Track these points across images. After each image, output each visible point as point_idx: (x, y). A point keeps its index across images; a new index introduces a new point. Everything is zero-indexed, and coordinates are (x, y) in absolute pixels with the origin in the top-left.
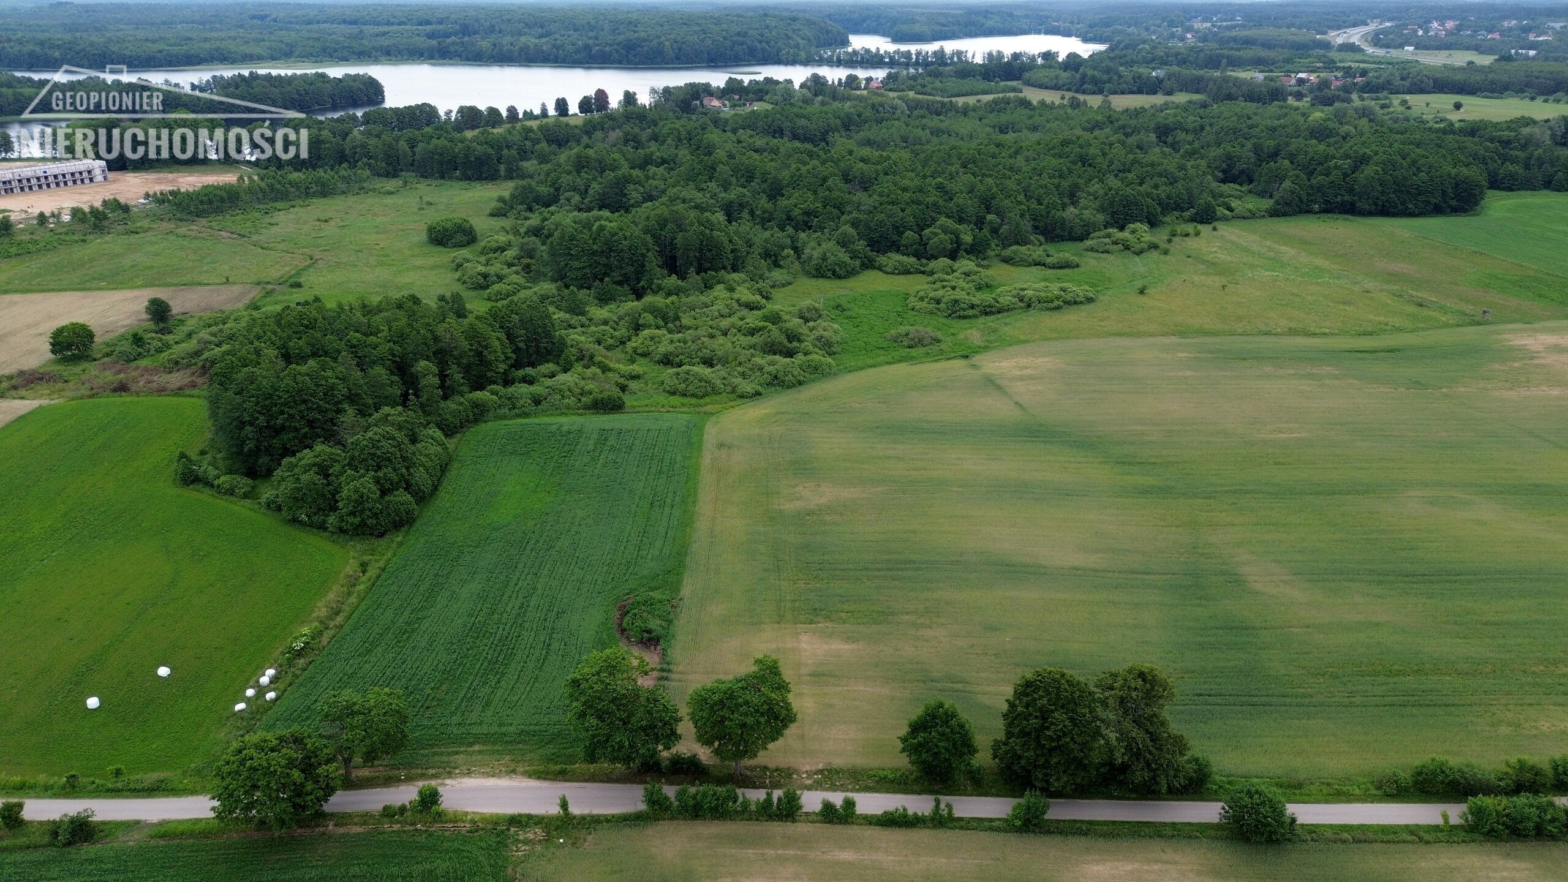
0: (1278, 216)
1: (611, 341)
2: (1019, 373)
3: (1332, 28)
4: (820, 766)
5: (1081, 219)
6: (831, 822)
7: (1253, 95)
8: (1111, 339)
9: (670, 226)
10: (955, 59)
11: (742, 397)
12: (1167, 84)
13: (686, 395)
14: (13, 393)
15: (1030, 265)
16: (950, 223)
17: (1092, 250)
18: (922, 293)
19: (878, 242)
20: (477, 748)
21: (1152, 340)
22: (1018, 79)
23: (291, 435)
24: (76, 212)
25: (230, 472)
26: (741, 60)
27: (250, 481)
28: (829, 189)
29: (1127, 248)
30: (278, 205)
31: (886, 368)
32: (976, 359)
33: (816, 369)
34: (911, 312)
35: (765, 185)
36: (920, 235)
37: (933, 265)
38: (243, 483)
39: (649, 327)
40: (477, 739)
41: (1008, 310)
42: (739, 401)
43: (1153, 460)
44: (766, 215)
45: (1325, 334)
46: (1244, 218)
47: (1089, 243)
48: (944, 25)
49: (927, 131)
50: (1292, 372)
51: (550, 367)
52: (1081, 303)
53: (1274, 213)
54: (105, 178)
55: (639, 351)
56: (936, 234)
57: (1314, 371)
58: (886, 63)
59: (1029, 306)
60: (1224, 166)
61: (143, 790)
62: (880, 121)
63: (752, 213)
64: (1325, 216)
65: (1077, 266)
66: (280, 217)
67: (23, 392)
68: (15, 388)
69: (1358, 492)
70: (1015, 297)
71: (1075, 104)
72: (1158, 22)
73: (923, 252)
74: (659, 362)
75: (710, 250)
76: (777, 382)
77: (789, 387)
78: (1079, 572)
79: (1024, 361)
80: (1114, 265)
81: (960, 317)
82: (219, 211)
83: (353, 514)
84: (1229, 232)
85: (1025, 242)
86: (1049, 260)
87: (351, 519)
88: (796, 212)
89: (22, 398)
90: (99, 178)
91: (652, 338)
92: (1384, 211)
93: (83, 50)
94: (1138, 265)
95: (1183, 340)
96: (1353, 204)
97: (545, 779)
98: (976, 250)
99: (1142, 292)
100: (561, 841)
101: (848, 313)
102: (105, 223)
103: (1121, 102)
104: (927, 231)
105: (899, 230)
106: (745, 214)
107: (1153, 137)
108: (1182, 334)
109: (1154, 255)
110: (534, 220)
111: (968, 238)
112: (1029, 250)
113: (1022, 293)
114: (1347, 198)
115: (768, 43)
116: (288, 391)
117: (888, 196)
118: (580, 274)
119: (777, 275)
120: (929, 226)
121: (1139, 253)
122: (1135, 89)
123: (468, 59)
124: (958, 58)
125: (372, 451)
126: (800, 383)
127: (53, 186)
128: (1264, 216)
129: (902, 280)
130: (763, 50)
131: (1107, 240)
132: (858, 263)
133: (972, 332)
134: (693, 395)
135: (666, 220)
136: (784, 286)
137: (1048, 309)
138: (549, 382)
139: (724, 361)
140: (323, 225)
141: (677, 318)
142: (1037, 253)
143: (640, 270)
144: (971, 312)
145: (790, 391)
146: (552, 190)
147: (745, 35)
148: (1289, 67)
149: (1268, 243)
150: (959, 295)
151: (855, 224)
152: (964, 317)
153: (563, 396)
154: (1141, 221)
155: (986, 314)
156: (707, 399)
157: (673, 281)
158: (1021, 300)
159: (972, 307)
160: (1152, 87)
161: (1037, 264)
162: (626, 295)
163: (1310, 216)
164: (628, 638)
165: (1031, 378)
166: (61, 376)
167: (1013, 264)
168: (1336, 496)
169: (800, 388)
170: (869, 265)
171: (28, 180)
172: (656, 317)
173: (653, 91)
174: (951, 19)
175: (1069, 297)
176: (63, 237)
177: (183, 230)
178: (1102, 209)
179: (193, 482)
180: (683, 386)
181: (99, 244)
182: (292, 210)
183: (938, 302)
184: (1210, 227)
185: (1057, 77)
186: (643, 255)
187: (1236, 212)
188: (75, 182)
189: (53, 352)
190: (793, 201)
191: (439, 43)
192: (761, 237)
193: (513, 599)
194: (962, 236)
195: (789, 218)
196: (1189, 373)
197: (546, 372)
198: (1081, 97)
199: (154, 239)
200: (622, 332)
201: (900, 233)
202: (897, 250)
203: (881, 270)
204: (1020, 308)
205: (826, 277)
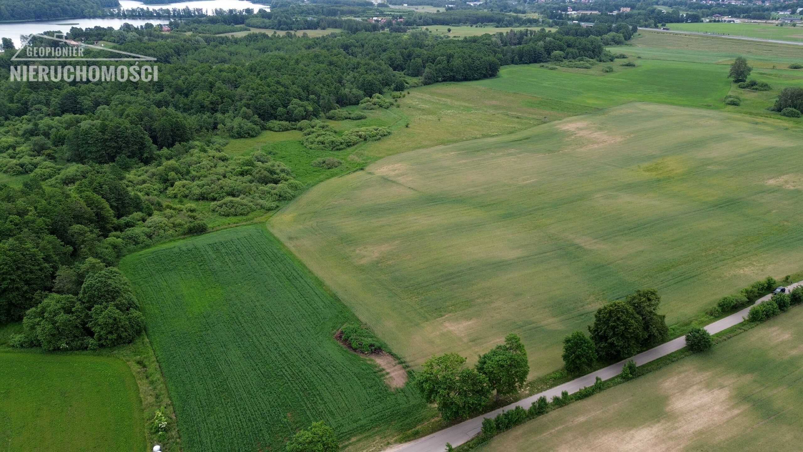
0: (427, 84)
2: (394, 173)
6: (561, 406)
7: (366, 28)
8: (417, 150)
10: (197, 13)
11: (269, 210)
13: (236, 215)
15: (343, 119)
17: (365, 109)
19: (263, 115)
21: (434, 148)
22: (242, 24)
28: (219, 88)
29: (381, 106)
31: (328, 181)
32: (367, 169)
36: (286, 109)
37: (299, 124)
39: (176, 180)
41: (357, 143)
42: (271, 213)
43: (492, 202)
44: (187, 107)
45: (497, 135)
47: (362, 105)
50: (501, 154)
51: (137, 215)
52: (387, 135)
55: (180, 195)
56: (296, 108)
57: (509, 152)
58: (155, 16)
59: (365, 140)
60: (391, 63)
65: (367, 117)
70: (356, 136)
71: (290, 36)
73: (291, 118)
74: (198, 200)
77: (290, 200)
78: (522, 259)
79: (390, 167)
80: (380, 115)
81: (337, 149)
84: (415, 93)
85: (334, 108)
86: (352, 116)
87: (108, 337)
88: (206, 103)
91: (184, 186)
92: (466, 79)
94: (391, 114)
95: (446, 146)
96: (454, 77)
97: (409, 441)
98: (316, 114)
99: (407, 127)
101: (279, 155)
104: (290, 106)
105: (274, 107)
108: (443, 144)
109: (394, 108)
112: (339, 112)
113: (359, 134)
114: (451, 74)
115: (74, 6)
117: (257, 90)
118: (98, 154)
119: (219, 139)
120: (289, 104)
121: (387, 108)
122: (306, 27)
124: (199, 13)
126: (294, 197)
128: (422, 85)
130: (72, 10)
131: (370, 103)
132: (259, 127)
133: (351, 155)
134: (241, 214)
135: (140, 115)
138: (147, 224)
139: (242, 192)
141: (188, 172)
142: (344, 112)
144: (341, 146)
145: (292, 202)
148: (366, 15)
151: (248, 106)
152: (340, 149)
153: (164, 230)
155: (349, 146)
156: (251, 215)
158: (361, 137)
159: (341, 143)
160: (315, 26)
161: (346, 118)
162: (137, 164)
163: (439, 83)
164: (362, 352)
165: (402, 175)
167: (335, 120)
169: (297, 199)
170: (263, 128)
172: (177, 174)
173: (23, 38)
175: (381, 133)
178: (359, 88)
180: (233, 210)
184: (406, 92)
185: (263, 22)
187: (410, 84)
190: (199, 97)
192: (192, 119)
193: (269, 352)
194: (307, 108)
195: (202, 107)
196: (464, 161)
197: (138, 218)
200: (158, 186)
201: (274, 109)
202: (276, 118)
203: (271, 130)
204: (361, 141)
205: (245, 137)
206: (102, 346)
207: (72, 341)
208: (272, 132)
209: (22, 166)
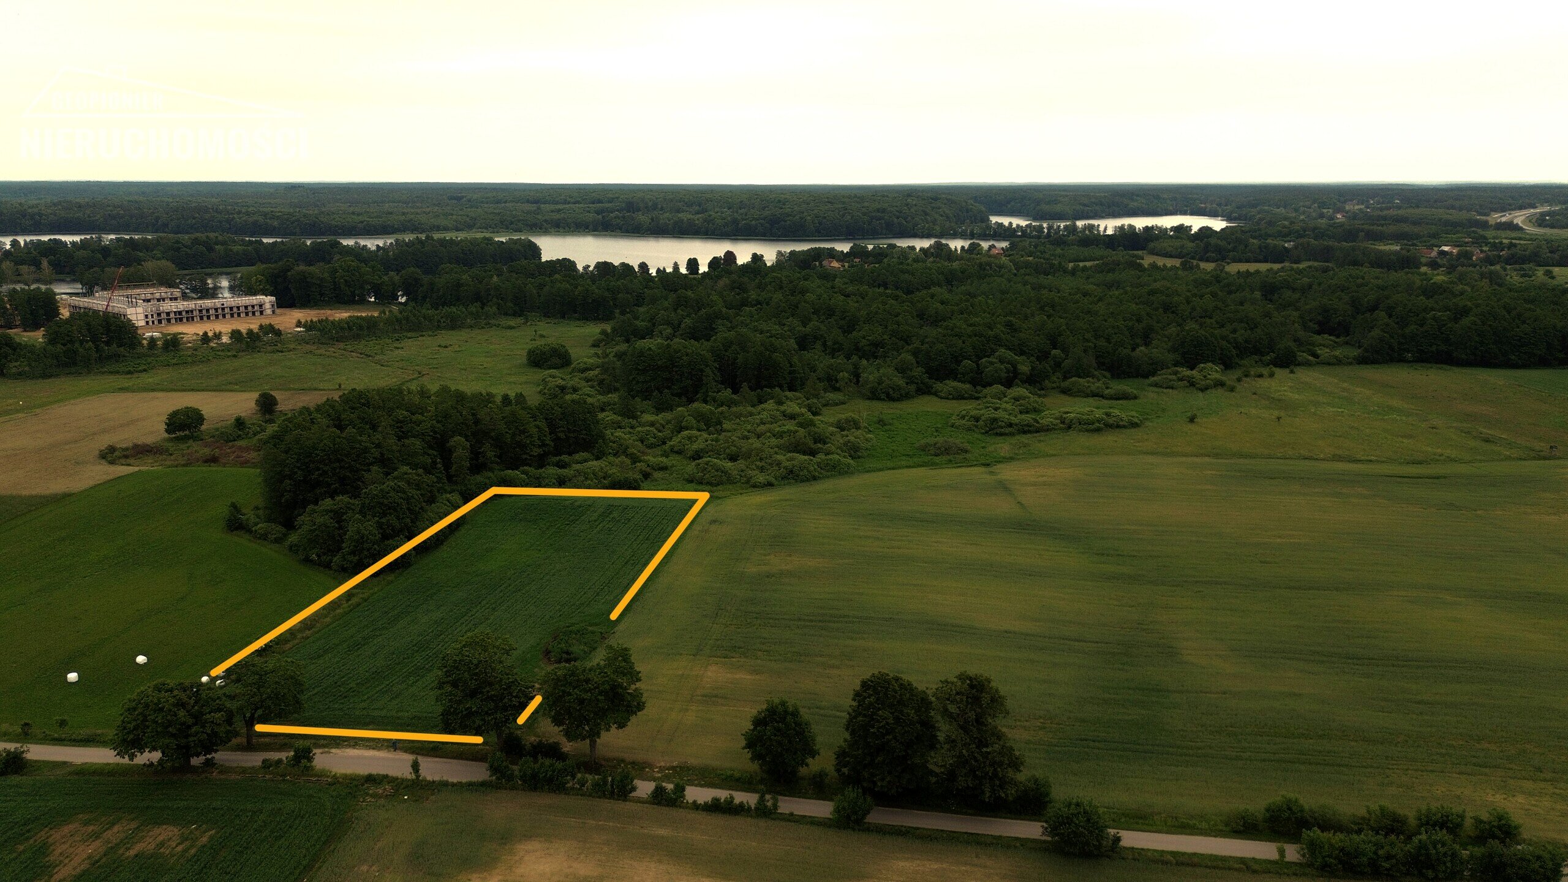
0: (1366, 363)
1: (652, 440)
2: (1034, 480)
4: (675, 764)
6: (659, 804)
8: (1142, 456)
9: (734, 347)
10: (1087, 233)
12: (1293, 253)
14: (123, 461)
17: (1155, 385)
21: (1184, 459)
27: (284, 530)
32: (997, 467)
33: (834, 467)
34: (949, 429)
35: (842, 322)
36: (978, 365)
37: (987, 391)
38: (278, 529)
39: (691, 428)
42: (750, 490)
45: (1371, 461)
46: (1329, 364)
50: (1319, 490)
53: (1363, 361)
54: (274, 312)
56: (992, 363)
57: (1344, 491)
59: (1070, 427)
60: (1320, 318)
63: (824, 345)
64: (1418, 365)
66: (407, 343)
67: (132, 461)
68: (126, 457)
69: (1337, 589)
72: (1307, 203)
73: (979, 379)
75: (768, 370)
76: (792, 476)
77: (802, 481)
79: (1043, 471)
81: (997, 434)
82: (357, 337)
84: (1305, 375)
86: (1107, 392)
89: (129, 465)
90: (269, 312)
91: (690, 438)
92: (1482, 362)
95: (1215, 460)
96: (1449, 354)
98: (1033, 380)
100: (406, 797)
103: (1236, 268)
105: (957, 359)
106: (818, 345)
108: (1217, 456)
109: (1218, 391)
110: (621, 347)
120: (989, 356)
122: (1261, 257)
124: (1090, 233)
127: (228, 316)
128: (1350, 364)
129: (954, 404)
130: (901, 225)
133: (1003, 447)
134: (708, 483)
136: (837, 404)
138: (578, 466)
140: (441, 350)
141: (720, 423)
143: (698, 383)
144: (1008, 430)
145: (801, 484)
149: (1345, 385)
150: (1001, 414)
151: (915, 353)
154: (1213, 362)
161: (1095, 395)
163: (1403, 364)
166: (167, 450)
169: (813, 482)
171: (208, 311)
173: (781, 254)
185: (1182, 247)
186: (702, 370)
188: (247, 314)
189: (167, 431)
191: (603, 217)
194: (1020, 367)
196: (1208, 487)
197: (579, 459)
198: (1197, 263)
199: (294, 357)
201: (959, 362)
202: (955, 379)
203: (937, 396)
205: (879, 399)
206: (343, 569)
207: (324, 554)
208: (935, 398)
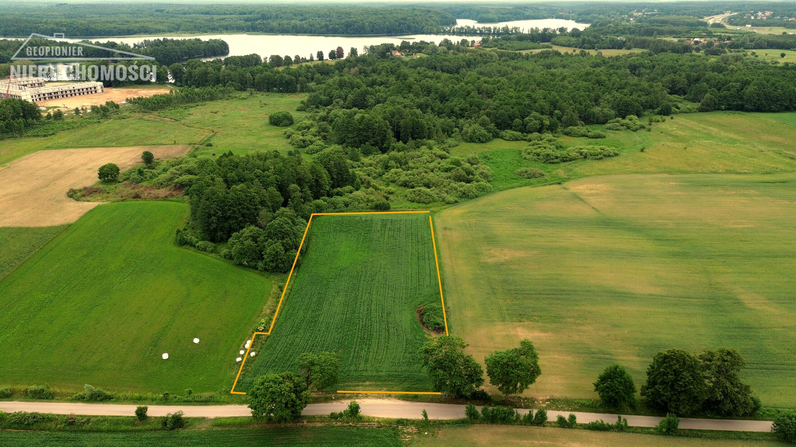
0: (703, 111)
1: (374, 175)
2: (589, 192)
3: (706, 15)
4: (548, 397)
5: (603, 113)
6: (563, 427)
7: (675, 50)
8: (633, 175)
9: (397, 116)
10: (514, 31)
11: (448, 203)
12: (628, 44)
13: (419, 202)
14: (83, 198)
15: (579, 136)
16: (538, 115)
17: (610, 129)
18: (529, 151)
19: (500, 124)
20: (367, 383)
21: (655, 175)
22: (548, 41)
23: (234, 221)
24: (94, 108)
25: (203, 239)
26: (403, 32)
27: (213, 244)
28: (472, 97)
29: (629, 128)
30: (190, 104)
31: (519, 189)
32: (565, 184)
33: (484, 189)
34: (524, 160)
35: (437, 95)
36: (523, 121)
37: (530, 136)
38: (210, 245)
39: (393, 167)
40: (367, 379)
41: (575, 159)
42: (447, 206)
43: (674, 238)
44: (440, 111)
45: (746, 173)
46: (686, 113)
47: (608, 125)
48: (504, 14)
49: (510, 68)
50: (733, 192)
51: (348, 188)
52: (612, 156)
53: (701, 110)
54: (102, 91)
55: (390, 180)
56: (531, 120)
57: (746, 192)
58: (478, 34)
59: (585, 157)
60: (671, 86)
61: (202, 401)
62: (486, 63)
63: (432, 109)
64: (728, 112)
65: (604, 137)
66: (192, 111)
67: (88, 198)
68: (84, 196)
70: (577, 153)
71: (583, 54)
72: (615, 12)
73: (525, 129)
74: (401, 185)
75: (418, 128)
76: (465, 196)
77: (471, 199)
78: (653, 297)
79: (590, 186)
80: (623, 136)
81: (550, 163)
82: (162, 108)
83: (272, 261)
84: (680, 120)
85: (576, 125)
86: (589, 134)
87: (271, 264)
88: (456, 109)
89: (88, 201)
90: (100, 91)
91: (396, 173)
92: (759, 109)
93: (77, 27)
94: (636, 137)
95: (671, 176)
96: (742, 106)
98: (552, 128)
99: (642, 150)
100: (426, 433)
101: (491, 161)
102: (108, 113)
103: (607, 53)
104: (527, 119)
105: (512, 118)
106: (429, 110)
107: (628, 71)
108: (670, 173)
109: (643, 132)
110: (322, 113)
111: (547, 122)
112: (578, 128)
113: (581, 151)
114: (740, 102)
115: (417, 23)
116: (233, 199)
117: (504, 101)
118: (353, 140)
119: (450, 141)
120: (527, 116)
121: (635, 130)
122: (611, 46)
123: (266, 32)
124: (516, 31)
125: (280, 230)
126: (477, 196)
127: (77, 94)
128: (696, 112)
129: (514, 143)
130: (415, 27)
131: (617, 124)
132: (491, 134)
133: (560, 170)
134: (423, 202)
135: (394, 113)
136: (454, 146)
137: (595, 159)
138: (350, 195)
139: (436, 185)
140: (215, 115)
141: (406, 163)
142: (583, 129)
143: (384, 138)
144: (556, 160)
145: (472, 200)
146: (328, 98)
147: (406, 19)
148: (689, 35)
150: (550, 152)
151: (488, 115)
152: (553, 163)
153: (359, 203)
154: (633, 114)
155: (564, 161)
156: (431, 205)
157: (401, 143)
158: (581, 154)
159: (557, 158)
160: (619, 46)
161: (583, 136)
162: (376, 151)
163: (720, 111)
164: (427, 327)
165: (597, 195)
166: (105, 190)
167: (570, 136)
168: (778, 258)
169: (477, 199)
170: (496, 136)
171: (66, 92)
172: (396, 163)
173: (365, 48)
174: (507, 11)
175: (606, 153)
176: (88, 120)
177: (146, 117)
178: (613, 108)
179: (184, 244)
180: (418, 197)
181: (106, 124)
182: (197, 107)
183: (538, 155)
184: (669, 117)
185: (569, 41)
186: (385, 131)
187: (681, 109)
188: (88, 93)
189: (100, 178)
190: (453, 103)
191: (252, 24)
192: (440, 121)
193: (362, 306)
194: (544, 121)
195: (452, 112)
196: (679, 193)
197: (348, 190)
198: (587, 51)
199: (133, 122)
200: (379, 170)
201: (512, 120)
202: (511, 128)
203: (503, 139)
204: (581, 158)
205: (475, 142)
206: (266, 270)
207: (251, 261)
208: (503, 140)
209: (304, 141)
